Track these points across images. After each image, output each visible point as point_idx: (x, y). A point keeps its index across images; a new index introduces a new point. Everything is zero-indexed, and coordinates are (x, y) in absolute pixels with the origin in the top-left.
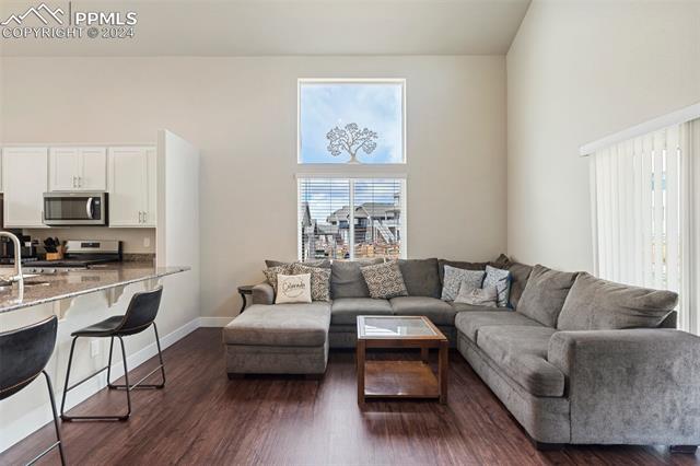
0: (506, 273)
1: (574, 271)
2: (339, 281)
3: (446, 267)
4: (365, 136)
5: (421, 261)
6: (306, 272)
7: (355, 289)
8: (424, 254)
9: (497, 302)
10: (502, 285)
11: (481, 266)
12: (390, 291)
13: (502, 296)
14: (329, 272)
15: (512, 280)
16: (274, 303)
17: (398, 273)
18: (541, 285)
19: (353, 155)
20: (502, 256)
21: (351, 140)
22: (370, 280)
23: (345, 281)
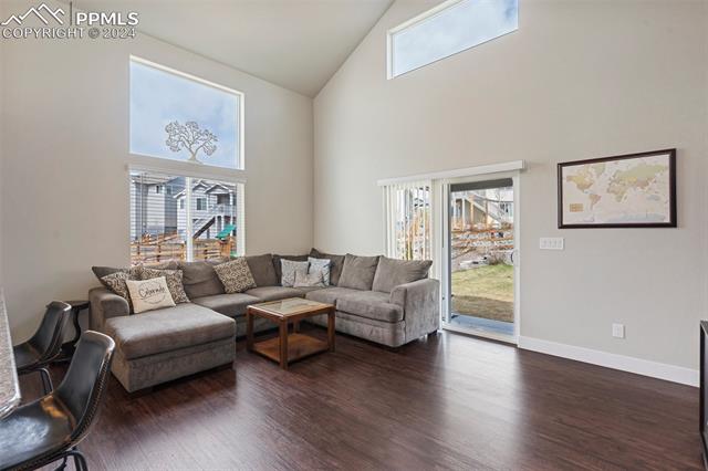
0: (328, 261)
1: (376, 255)
2: (190, 282)
3: (282, 260)
4: (206, 137)
5: (260, 257)
6: (159, 275)
7: (209, 288)
8: (260, 251)
9: (323, 282)
10: (326, 269)
11: (304, 258)
12: (244, 285)
13: (326, 278)
14: (180, 273)
15: (332, 266)
16: (132, 313)
17: (248, 269)
18: (358, 266)
19: (194, 155)
20: (313, 250)
21: (191, 139)
22: (225, 278)
23: (199, 281)
